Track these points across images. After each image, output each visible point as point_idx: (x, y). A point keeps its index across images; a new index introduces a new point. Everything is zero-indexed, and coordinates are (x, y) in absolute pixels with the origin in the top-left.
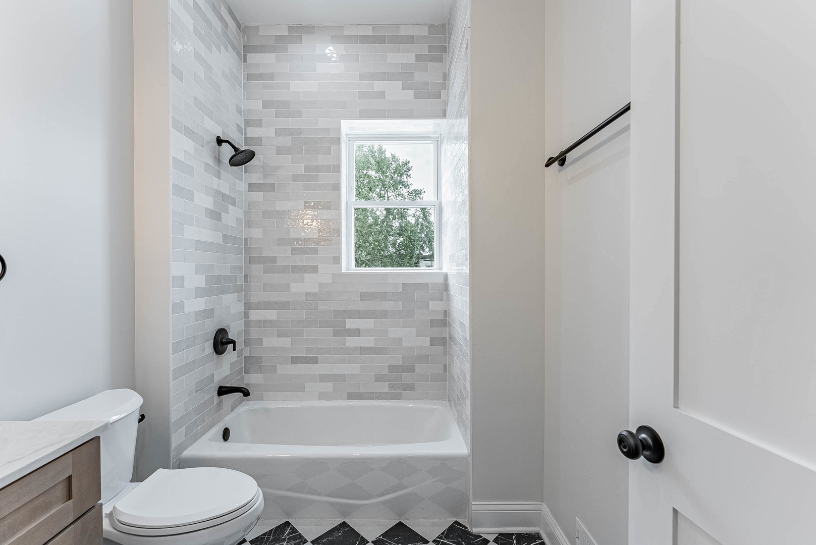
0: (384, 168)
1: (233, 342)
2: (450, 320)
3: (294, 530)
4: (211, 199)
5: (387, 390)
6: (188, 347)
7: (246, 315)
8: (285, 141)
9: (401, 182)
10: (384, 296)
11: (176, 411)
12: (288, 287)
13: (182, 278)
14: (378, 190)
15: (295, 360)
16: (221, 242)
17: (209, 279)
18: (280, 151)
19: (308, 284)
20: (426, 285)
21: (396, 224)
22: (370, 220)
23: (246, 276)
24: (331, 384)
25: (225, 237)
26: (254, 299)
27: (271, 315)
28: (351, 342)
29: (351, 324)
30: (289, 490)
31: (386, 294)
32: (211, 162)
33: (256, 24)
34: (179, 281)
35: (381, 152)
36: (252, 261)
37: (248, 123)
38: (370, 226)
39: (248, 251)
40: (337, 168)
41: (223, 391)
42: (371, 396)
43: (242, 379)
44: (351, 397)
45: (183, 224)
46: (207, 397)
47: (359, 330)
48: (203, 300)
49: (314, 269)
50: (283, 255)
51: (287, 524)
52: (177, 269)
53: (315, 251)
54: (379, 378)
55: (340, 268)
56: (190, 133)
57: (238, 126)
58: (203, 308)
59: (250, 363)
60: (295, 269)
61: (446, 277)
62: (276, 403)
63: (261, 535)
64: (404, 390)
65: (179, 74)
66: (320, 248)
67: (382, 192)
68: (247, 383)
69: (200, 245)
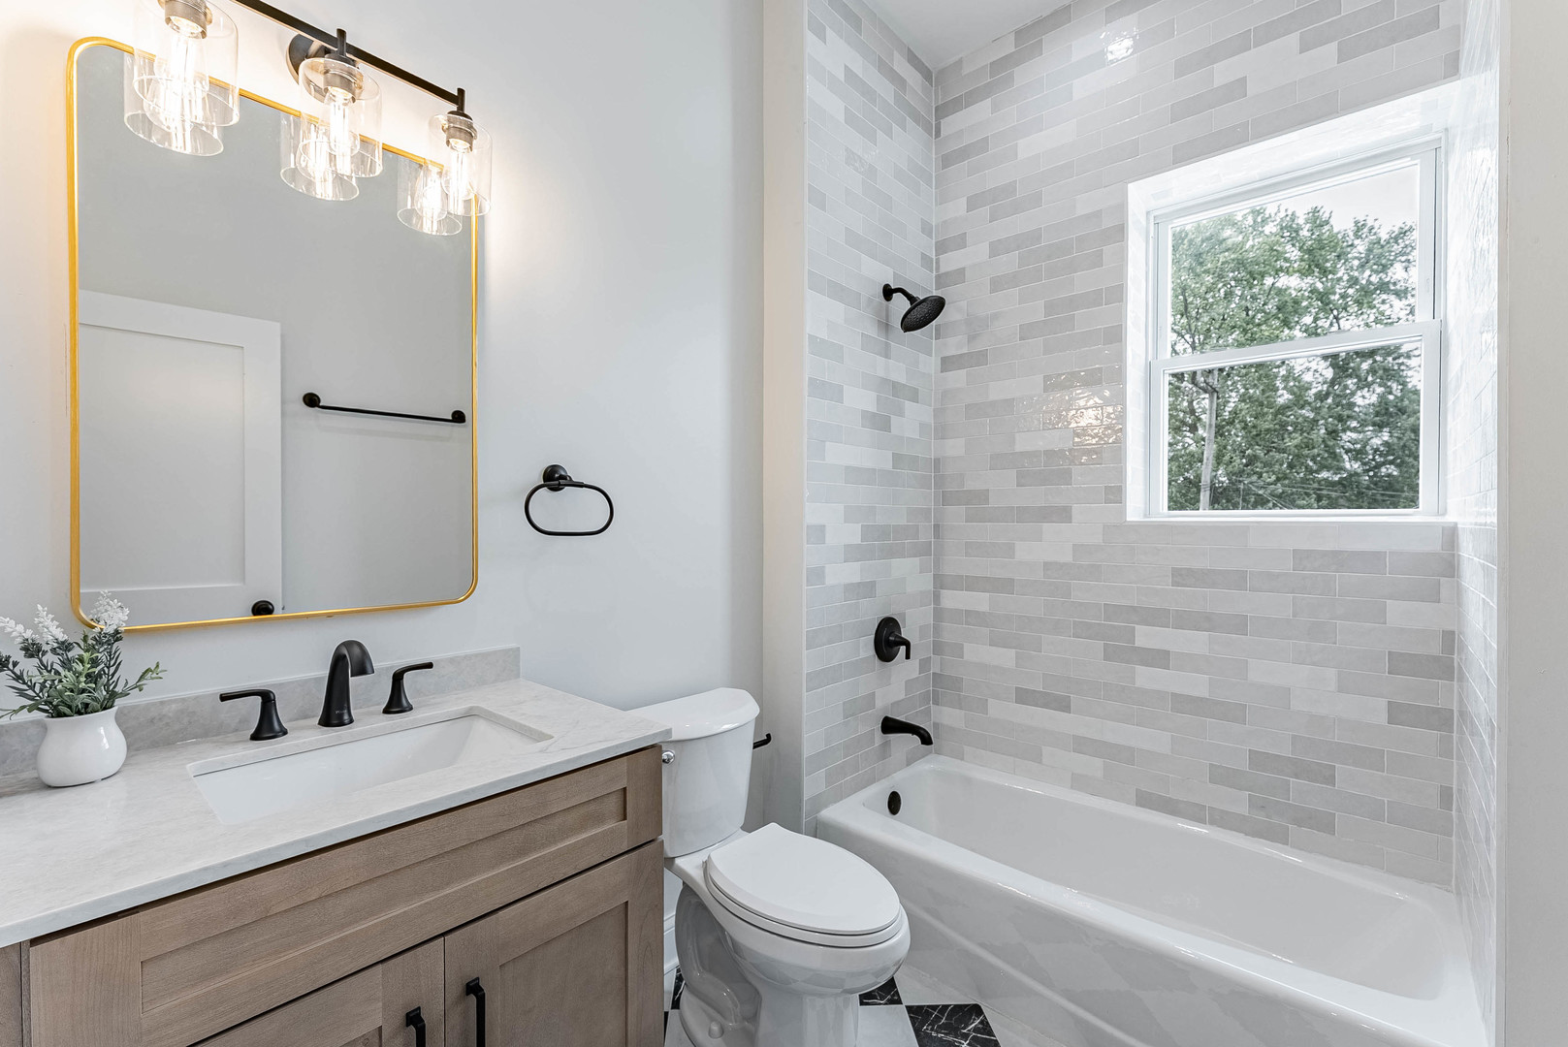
0: (1327, 261)
1: (907, 644)
2: (1461, 659)
3: (986, 1027)
4: (873, 395)
5: (1243, 809)
6: (830, 642)
7: (937, 598)
8: (1008, 263)
9: (1383, 287)
10: (1238, 580)
11: (812, 740)
12: (1009, 550)
13: (822, 529)
14: (1308, 320)
15: (1024, 697)
16: (889, 466)
17: (866, 532)
18: (996, 285)
19: (1052, 545)
20: (1377, 557)
21: (1365, 399)
22: (1284, 397)
23: (937, 527)
24: (1098, 762)
25: (897, 459)
26: (949, 570)
27: (980, 601)
28: (1146, 677)
29: (1146, 637)
30: (982, 945)
31: (1242, 575)
32: (873, 331)
33: (956, 58)
34: (818, 533)
35: (1317, 220)
36: (945, 499)
37: (942, 247)
38: (1283, 409)
39: (940, 480)
40: (1117, 294)
41: (890, 726)
42: (1197, 813)
43: (928, 712)
44: (1144, 800)
45: (824, 441)
46: (863, 730)
47: (1167, 653)
48: (857, 565)
49: (1063, 514)
50: (1002, 487)
51: (976, 1010)
52: (814, 513)
53: (1065, 477)
54: (1223, 776)
55: (1123, 512)
56: (837, 292)
57: (924, 257)
58: (857, 579)
59: (941, 687)
60: (1023, 514)
61: (1451, 535)
62: (990, 773)
63: (928, 1006)
64: (1299, 823)
65: (819, 200)
66: (1075, 470)
67: (1320, 323)
68: (938, 721)
69: (855, 475)
